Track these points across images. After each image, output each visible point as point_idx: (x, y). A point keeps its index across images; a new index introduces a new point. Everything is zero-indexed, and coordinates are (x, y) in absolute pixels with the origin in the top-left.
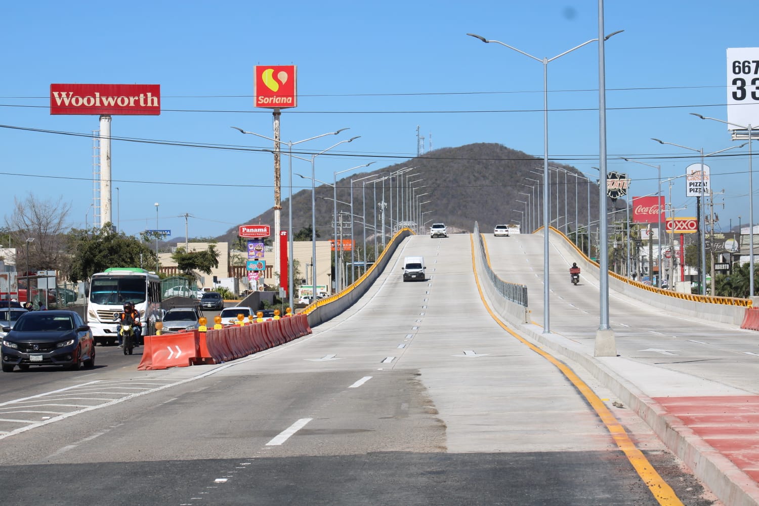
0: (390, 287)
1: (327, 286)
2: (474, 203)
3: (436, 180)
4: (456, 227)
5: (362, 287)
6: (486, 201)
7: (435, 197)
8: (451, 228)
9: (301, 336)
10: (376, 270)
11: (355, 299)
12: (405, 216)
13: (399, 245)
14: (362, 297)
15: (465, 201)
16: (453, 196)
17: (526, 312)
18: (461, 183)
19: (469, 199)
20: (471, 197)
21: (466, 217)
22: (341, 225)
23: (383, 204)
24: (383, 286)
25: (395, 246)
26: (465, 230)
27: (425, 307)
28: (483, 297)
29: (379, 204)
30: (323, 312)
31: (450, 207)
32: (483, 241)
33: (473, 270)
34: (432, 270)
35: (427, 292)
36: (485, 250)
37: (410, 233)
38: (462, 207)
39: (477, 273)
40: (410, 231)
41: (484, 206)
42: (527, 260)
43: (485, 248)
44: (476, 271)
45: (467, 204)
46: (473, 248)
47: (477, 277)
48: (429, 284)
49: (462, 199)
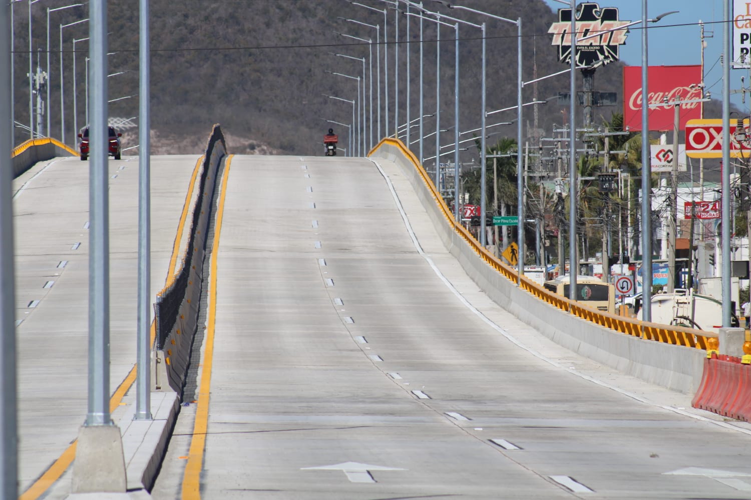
2: (279, 76)
3: (186, 16)
6: (310, 70)
7: (183, 60)
15: (258, 71)
16: (228, 58)
17: (157, 362)
18: (248, 25)
19: (269, 65)
20: (271, 61)
21: (260, 110)
26: (255, 142)
29: (30, 75)
31: (220, 84)
32: (222, 175)
33: (173, 246)
34: (73, 247)
35: (31, 302)
36: (219, 197)
37: (57, 152)
38: (250, 83)
39: (179, 256)
40: (58, 147)
41: (302, 82)
42: (314, 223)
43: (219, 192)
44: (179, 250)
45: (262, 77)
46: (193, 192)
47: (175, 265)
48: (47, 282)
49: (250, 64)
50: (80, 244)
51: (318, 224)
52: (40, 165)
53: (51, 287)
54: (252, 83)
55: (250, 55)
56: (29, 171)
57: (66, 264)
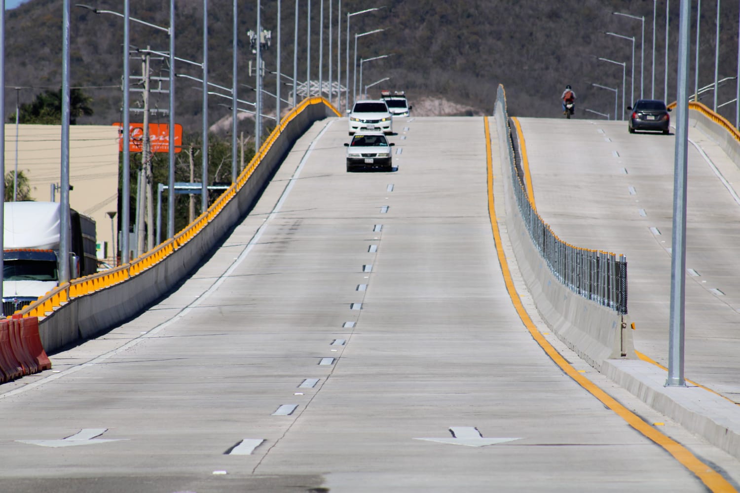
0: (268, 252)
1: (106, 244)
2: (499, 39)
4: (448, 100)
5: (194, 250)
6: (531, 34)
7: (397, 21)
8: (437, 102)
9: (19, 377)
10: (234, 205)
11: (173, 279)
12: (315, 67)
13: (298, 142)
14: (194, 276)
15: (476, 34)
16: (445, 19)
17: (623, 327)
19: (487, 27)
20: (491, 24)
21: (477, 75)
22: (146, 85)
23: (261, 35)
24: (251, 247)
25: (287, 144)
27: (356, 307)
28: (513, 285)
29: (250, 34)
30: (84, 313)
31: (435, 48)
32: (518, 137)
33: (488, 212)
34: (381, 210)
35: (364, 267)
36: (522, 161)
37: (327, 112)
38: (467, 47)
39: (498, 221)
40: (328, 107)
41: (523, 46)
42: (631, 189)
43: (521, 156)
44: (495, 215)
45: (480, 40)
46: (491, 155)
47: (499, 231)
48: (370, 246)
49: (468, 27)
50: (388, 207)
51: (635, 191)
52: (317, 125)
53: (376, 251)
54: (470, 47)
55: (469, 16)
56: (310, 130)
57: (382, 228)
